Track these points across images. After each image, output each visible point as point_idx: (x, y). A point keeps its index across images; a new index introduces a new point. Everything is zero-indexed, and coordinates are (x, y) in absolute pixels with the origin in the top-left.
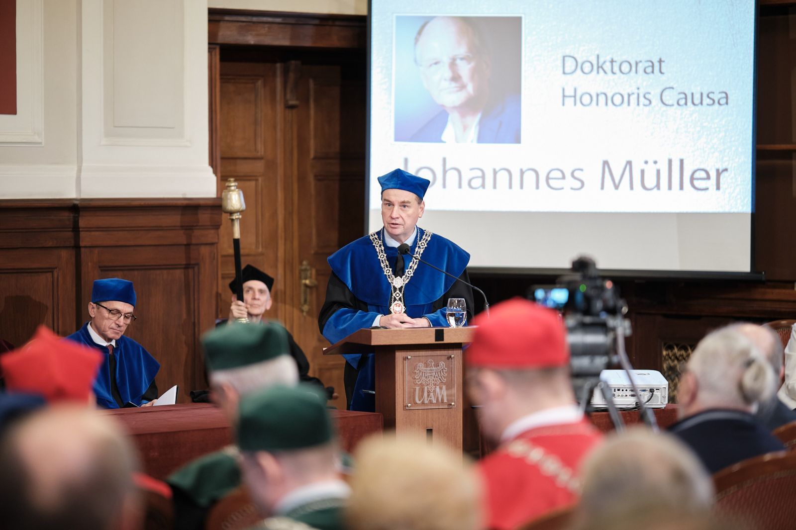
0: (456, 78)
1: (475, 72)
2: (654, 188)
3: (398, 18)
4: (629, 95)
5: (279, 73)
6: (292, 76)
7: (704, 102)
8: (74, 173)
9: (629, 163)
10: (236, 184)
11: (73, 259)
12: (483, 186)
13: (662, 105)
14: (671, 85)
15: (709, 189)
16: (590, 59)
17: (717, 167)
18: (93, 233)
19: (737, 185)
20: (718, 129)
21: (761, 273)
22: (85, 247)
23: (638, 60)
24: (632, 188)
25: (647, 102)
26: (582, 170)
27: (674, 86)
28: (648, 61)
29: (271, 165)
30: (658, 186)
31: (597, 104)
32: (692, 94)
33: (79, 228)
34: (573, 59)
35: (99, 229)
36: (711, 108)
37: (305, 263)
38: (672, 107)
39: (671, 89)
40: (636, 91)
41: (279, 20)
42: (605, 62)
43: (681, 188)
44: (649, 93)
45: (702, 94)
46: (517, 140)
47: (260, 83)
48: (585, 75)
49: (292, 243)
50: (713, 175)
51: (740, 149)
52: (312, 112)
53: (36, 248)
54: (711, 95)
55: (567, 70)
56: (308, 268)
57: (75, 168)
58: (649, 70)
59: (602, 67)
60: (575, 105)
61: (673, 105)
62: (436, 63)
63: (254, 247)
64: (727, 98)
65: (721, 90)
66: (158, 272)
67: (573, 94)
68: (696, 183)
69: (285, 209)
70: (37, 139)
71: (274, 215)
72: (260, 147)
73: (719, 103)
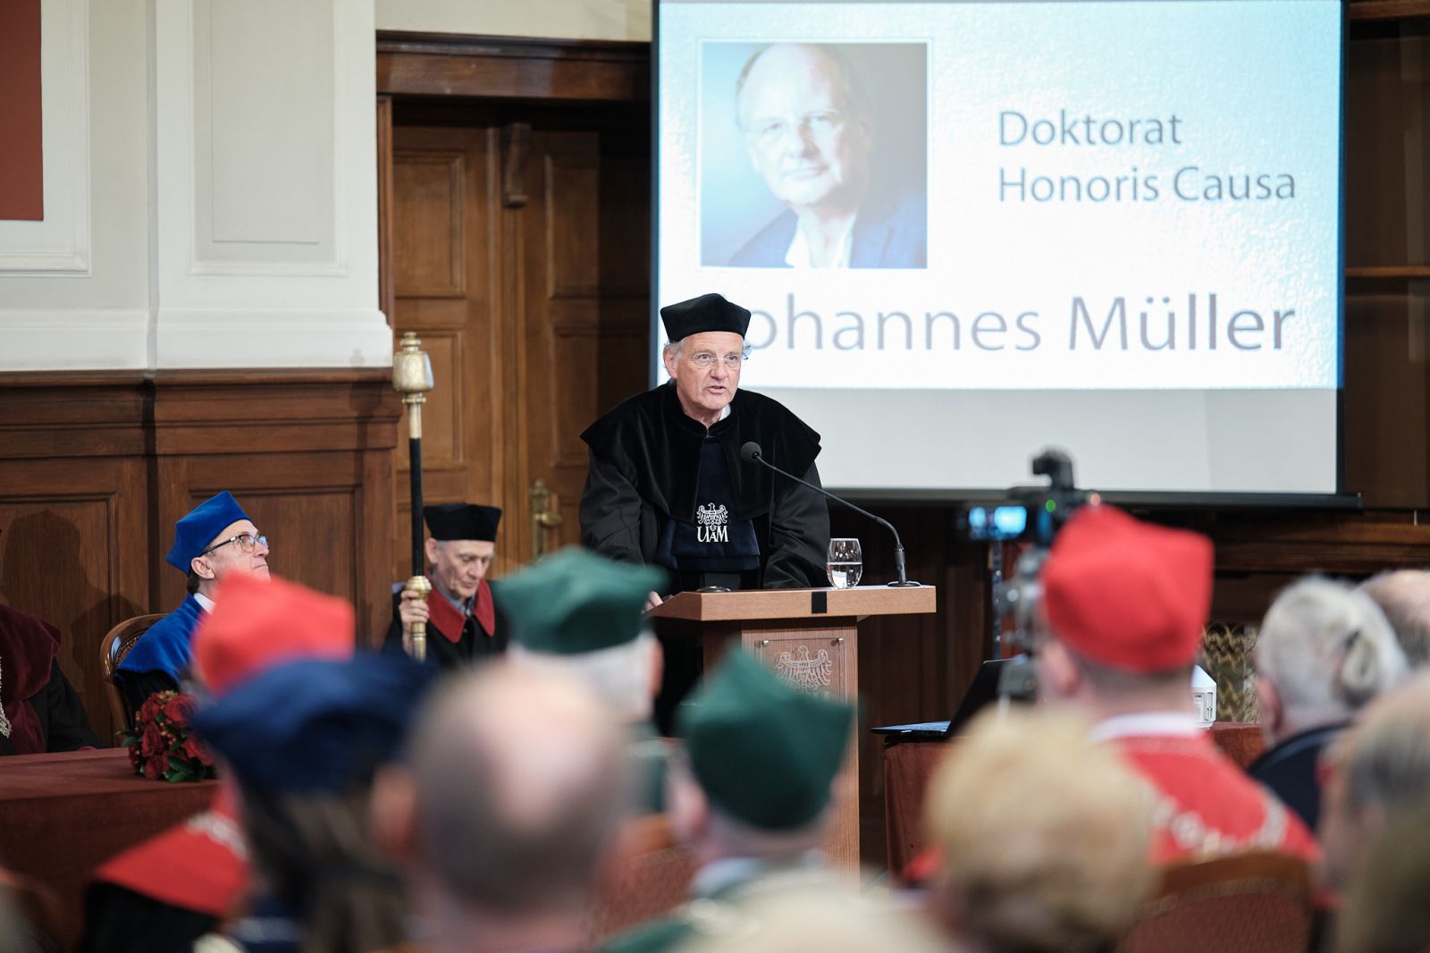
0: (810, 153)
1: (845, 141)
2: (1164, 346)
3: (707, 46)
4: (1119, 182)
5: (491, 145)
6: (515, 150)
7: (1253, 193)
8: (144, 325)
9: (1120, 302)
10: (419, 342)
11: (144, 477)
12: (860, 344)
13: (1178, 199)
14: (1193, 162)
15: (1262, 348)
16: (1049, 118)
17: (1276, 308)
18: (179, 431)
19: (1312, 340)
20: (1276, 241)
21: (1355, 495)
22: (165, 455)
23: (1134, 119)
24: (1125, 346)
25: (1151, 194)
26: (1035, 314)
27: (1200, 165)
28: (1151, 121)
29: (478, 309)
30: (1171, 343)
31: (1062, 198)
32: (1231, 179)
33: (154, 422)
34: (1018, 119)
35: (190, 423)
36: (1264, 203)
37: (539, 484)
38: (1195, 203)
39: (1194, 170)
40: (1131, 174)
41: (495, 51)
42: (1075, 123)
43: (1213, 345)
44: (1154, 178)
45: (1248, 179)
46: (920, 261)
47: (458, 163)
48: (1040, 146)
49: (517, 448)
50: (1269, 322)
51: (1316, 277)
52: (550, 214)
53: (82, 457)
54: (1264, 181)
55: (1008, 138)
56: (545, 492)
57: (146, 315)
58: (1154, 136)
59: (1070, 132)
60: (1023, 198)
61: (1196, 199)
62: (775, 127)
63: (449, 455)
64: (1292, 185)
65: (1282, 172)
66: (292, 499)
67: (1019, 180)
68: (1238, 336)
69: (505, 387)
70: (79, 263)
71: (485, 398)
72: (460, 278)
73: (1278, 195)
